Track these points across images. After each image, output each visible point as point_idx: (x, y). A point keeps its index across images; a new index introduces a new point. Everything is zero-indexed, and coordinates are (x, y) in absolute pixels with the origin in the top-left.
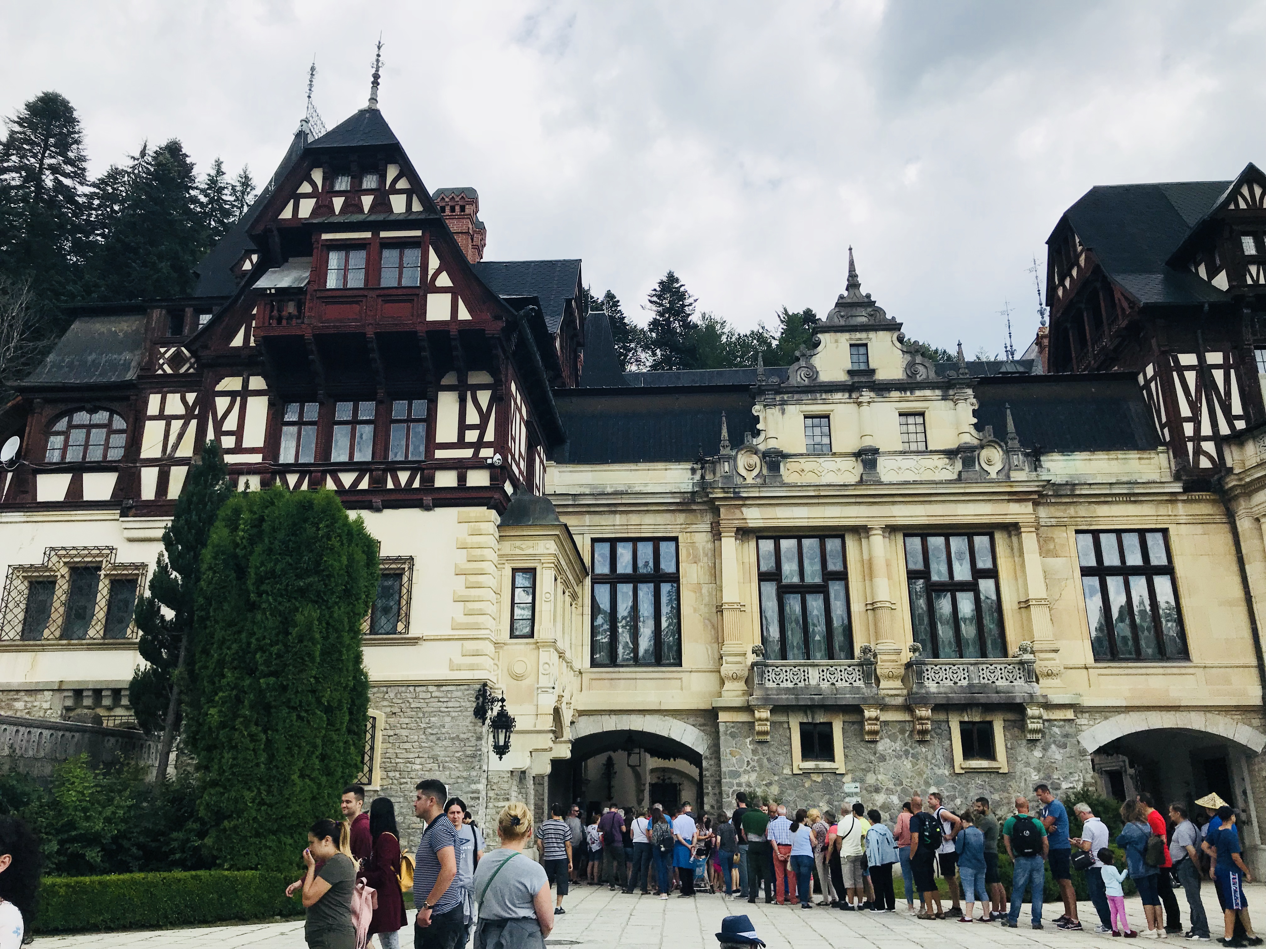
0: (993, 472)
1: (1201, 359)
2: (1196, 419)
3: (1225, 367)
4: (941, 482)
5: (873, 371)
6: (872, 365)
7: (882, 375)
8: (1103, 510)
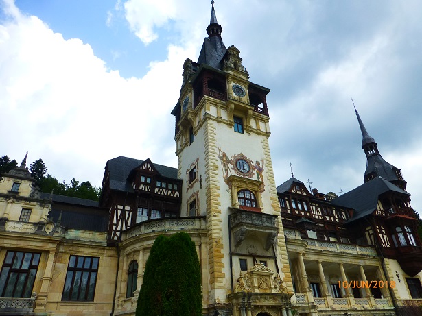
0: (48, 232)
1: (124, 208)
2: (117, 225)
3: (130, 211)
4: (28, 234)
5: (19, 193)
6: (19, 191)
7: (21, 194)
8: (82, 249)
